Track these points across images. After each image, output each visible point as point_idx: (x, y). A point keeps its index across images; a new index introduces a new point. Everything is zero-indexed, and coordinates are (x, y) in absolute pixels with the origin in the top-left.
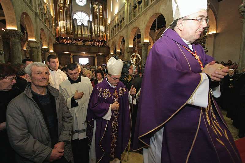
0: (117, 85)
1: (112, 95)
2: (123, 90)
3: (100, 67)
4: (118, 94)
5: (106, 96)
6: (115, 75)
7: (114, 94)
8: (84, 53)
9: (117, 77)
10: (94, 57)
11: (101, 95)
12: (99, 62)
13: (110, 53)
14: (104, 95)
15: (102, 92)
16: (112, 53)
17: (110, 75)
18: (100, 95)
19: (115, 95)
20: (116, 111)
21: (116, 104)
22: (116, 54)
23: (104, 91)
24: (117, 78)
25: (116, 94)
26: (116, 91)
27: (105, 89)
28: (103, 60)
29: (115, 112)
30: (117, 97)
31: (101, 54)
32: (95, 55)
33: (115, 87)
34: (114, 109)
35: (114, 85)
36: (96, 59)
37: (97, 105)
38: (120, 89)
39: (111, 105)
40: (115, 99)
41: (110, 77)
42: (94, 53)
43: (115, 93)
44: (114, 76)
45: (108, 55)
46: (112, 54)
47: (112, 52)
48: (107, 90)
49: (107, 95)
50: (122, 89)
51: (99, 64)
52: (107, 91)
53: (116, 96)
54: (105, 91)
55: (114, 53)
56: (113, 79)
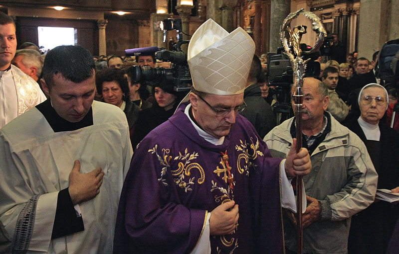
0: (227, 132)
1: (210, 176)
2: (251, 152)
3: (116, 61)
4: (234, 171)
5: (187, 179)
6: (220, 92)
7: (218, 171)
8: (59, 8)
9: (228, 102)
10: (96, 26)
11: (169, 177)
12: (115, 43)
13: (155, 11)
14: (178, 177)
15: (173, 165)
16: (161, 11)
17: (202, 95)
18: (164, 177)
19: (222, 174)
20: (228, 237)
21: (229, 210)
22: (176, 13)
23: (179, 161)
24: (228, 108)
25: (225, 170)
26: (226, 156)
27: (183, 154)
28: (127, 37)
29: (225, 243)
30: (228, 183)
31: (121, 13)
32: (101, 17)
33: (221, 142)
34: (220, 232)
35: (218, 133)
36: (103, 33)
37: (155, 218)
38: (240, 149)
39: (208, 216)
40: (224, 191)
41: (200, 103)
42: (97, 9)
43: (221, 167)
44: (215, 97)
45: (148, 18)
46: (160, 15)
47: (164, 7)
48: (192, 157)
49: (191, 177)
50: (249, 147)
51: (113, 51)
52: (192, 161)
53: (225, 178)
54: (184, 162)
55: (169, 11)
56: (211, 112)
